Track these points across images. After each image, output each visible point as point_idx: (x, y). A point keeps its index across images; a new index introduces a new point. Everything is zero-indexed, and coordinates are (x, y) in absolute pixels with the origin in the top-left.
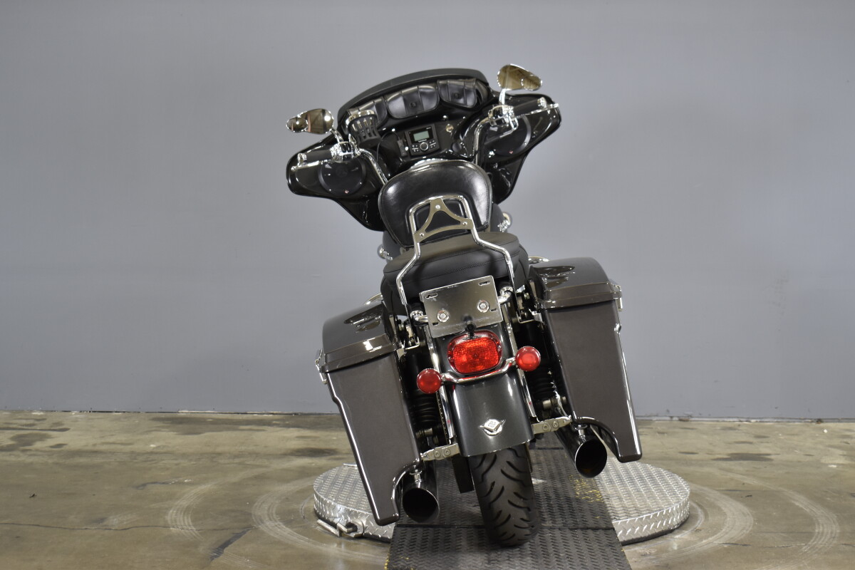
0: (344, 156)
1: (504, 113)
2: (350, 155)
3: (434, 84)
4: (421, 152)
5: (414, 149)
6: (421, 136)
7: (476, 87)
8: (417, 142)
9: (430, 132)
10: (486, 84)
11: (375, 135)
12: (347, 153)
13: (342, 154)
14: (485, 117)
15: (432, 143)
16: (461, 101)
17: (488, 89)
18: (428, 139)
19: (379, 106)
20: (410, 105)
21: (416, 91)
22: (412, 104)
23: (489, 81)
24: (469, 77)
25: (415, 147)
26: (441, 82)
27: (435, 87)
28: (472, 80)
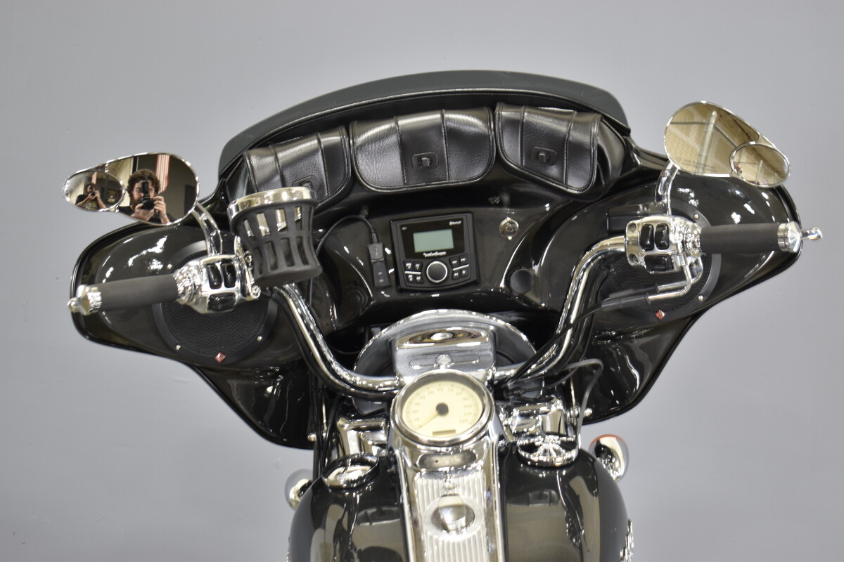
0: (212, 298)
1: (675, 238)
2: (232, 295)
3: (485, 112)
4: (426, 284)
5: (410, 274)
6: (432, 242)
7: (600, 142)
8: (420, 255)
9: (458, 233)
10: (625, 132)
11: (305, 262)
12: (223, 289)
13: (207, 291)
14: (613, 234)
15: (460, 264)
16: (554, 171)
17: (628, 148)
18: (449, 252)
19: (331, 155)
20: (415, 162)
21: (436, 127)
22: (419, 159)
23: (632, 123)
24: (582, 109)
25: (413, 269)
26: (506, 113)
27: (486, 121)
28: (588, 117)
